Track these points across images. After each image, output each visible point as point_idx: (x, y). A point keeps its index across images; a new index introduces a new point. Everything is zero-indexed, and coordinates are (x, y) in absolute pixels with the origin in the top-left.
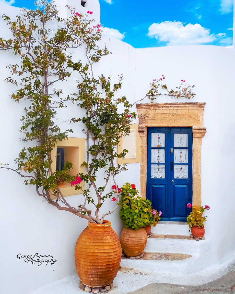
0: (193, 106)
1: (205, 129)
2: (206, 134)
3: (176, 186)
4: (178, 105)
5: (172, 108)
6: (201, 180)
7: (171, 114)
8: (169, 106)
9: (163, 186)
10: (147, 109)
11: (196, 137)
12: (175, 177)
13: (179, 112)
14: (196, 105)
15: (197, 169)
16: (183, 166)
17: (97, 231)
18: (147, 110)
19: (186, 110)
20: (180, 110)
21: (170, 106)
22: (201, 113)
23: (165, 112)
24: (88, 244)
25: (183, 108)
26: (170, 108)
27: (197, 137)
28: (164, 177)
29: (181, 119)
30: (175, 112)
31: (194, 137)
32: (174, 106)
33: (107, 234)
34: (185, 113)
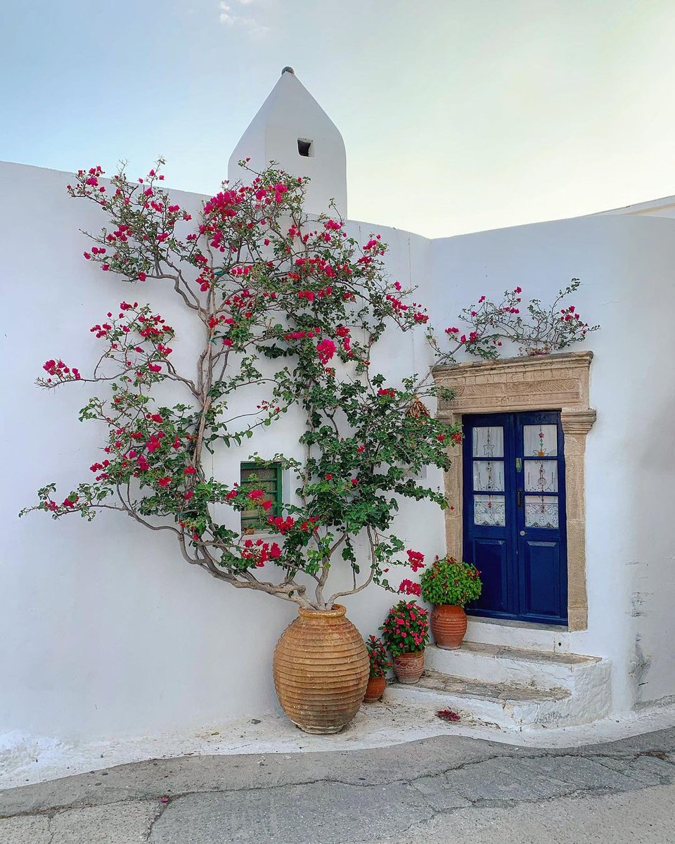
0: (562, 362)
1: (594, 414)
2: (595, 425)
3: (530, 543)
4: (526, 363)
5: (514, 370)
6: (584, 530)
7: (511, 384)
8: (504, 365)
9: (501, 543)
10: (455, 377)
11: (570, 432)
12: (529, 523)
13: (529, 378)
14: (570, 359)
15: (576, 506)
16: (548, 500)
17: (313, 625)
18: (455, 379)
19: (546, 372)
20: (531, 373)
21: (507, 365)
22: (583, 377)
23: (497, 380)
24: (293, 647)
25: (539, 368)
26: (507, 371)
27: (572, 432)
28: (503, 524)
29: (534, 393)
30: (519, 378)
31: (567, 432)
32: (515, 366)
33: (332, 630)
34: (543, 379)
